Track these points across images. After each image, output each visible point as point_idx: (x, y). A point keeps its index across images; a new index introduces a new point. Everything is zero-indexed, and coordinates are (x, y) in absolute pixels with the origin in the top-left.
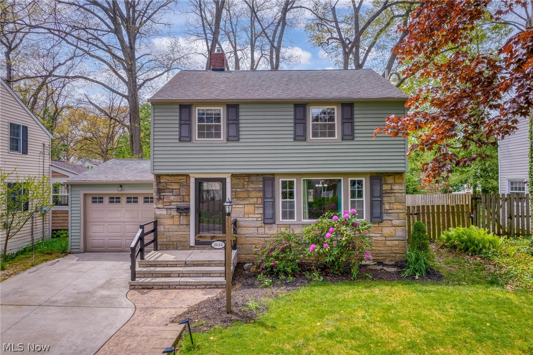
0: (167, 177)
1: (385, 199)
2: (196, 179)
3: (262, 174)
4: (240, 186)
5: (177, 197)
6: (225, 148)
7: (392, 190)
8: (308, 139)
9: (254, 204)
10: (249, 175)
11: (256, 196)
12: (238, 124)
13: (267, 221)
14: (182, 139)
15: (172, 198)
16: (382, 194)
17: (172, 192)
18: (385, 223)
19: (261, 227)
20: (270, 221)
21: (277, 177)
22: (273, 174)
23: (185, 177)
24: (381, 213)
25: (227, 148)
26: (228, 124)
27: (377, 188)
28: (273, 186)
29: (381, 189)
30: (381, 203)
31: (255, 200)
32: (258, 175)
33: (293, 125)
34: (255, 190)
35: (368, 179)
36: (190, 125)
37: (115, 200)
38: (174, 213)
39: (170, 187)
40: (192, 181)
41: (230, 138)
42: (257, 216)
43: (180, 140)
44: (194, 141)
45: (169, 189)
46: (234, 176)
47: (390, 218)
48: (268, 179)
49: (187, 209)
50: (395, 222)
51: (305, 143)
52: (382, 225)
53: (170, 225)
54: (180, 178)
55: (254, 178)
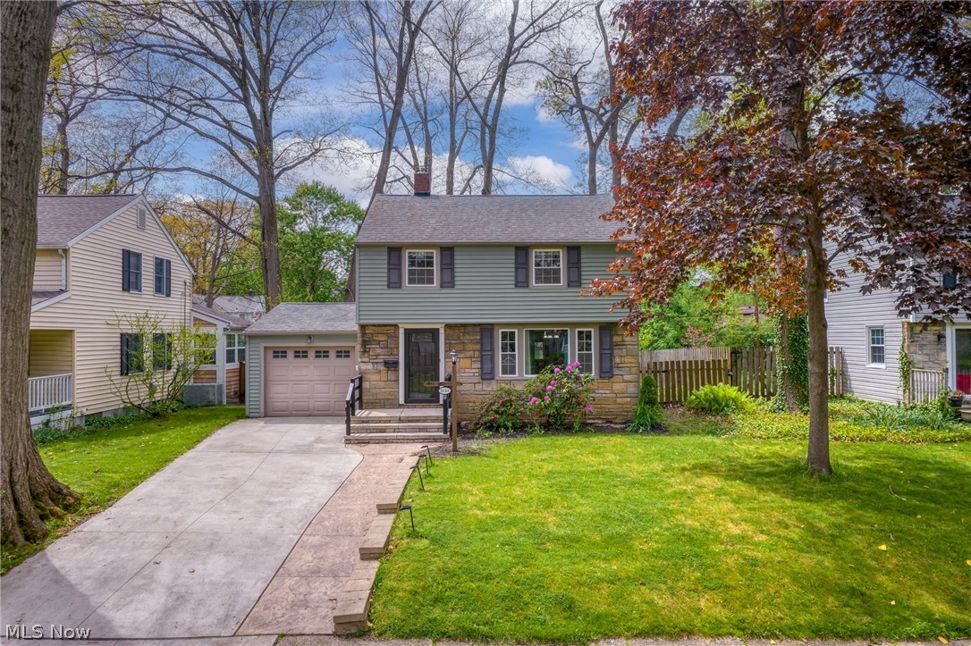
0: (373, 328)
1: (615, 352)
2: (405, 329)
3: (479, 325)
4: (455, 338)
5: (384, 350)
6: (438, 296)
7: (623, 341)
8: (530, 286)
9: (471, 357)
10: (465, 326)
11: (473, 349)
12: (453, 269)
13: (485, 377)
14: (391, 285)
15: (379, 351)
16: (612, 346)
17: (379, 344)
18: (615, 379)
19: (479, 383)
20: (488, 377)
21: (496, 328)
22: (492, 324)
23: (393, 328)
24: (611, 367)
25: (441, 296)
26: (442, 269)
27: (607, 339)
28: (492, 337)
29: (611, 341)
30: (612, 356)
31: (472, 352)
32: (474, 325)
33: (514, 270)
34: (471, 341)
35: (597, 329)
36: (400, 269)
37: (301, 354)
38: (382, 367)
39: (377, 339)
40: (401, 332)
41: (444, 285)
42: (474, 371)
43: (389, 286)
44: (404, 288)
45: (376, 341)
46: (448, 326)
47: (621, 373)
48: (486, 330)
49: (396, 363)
50: (627, 377)
51: (527, 290)
52: (612, 380)
53: (377, 381)
54: (388, 328)
55: (470, 329)
